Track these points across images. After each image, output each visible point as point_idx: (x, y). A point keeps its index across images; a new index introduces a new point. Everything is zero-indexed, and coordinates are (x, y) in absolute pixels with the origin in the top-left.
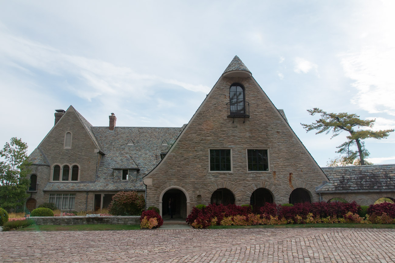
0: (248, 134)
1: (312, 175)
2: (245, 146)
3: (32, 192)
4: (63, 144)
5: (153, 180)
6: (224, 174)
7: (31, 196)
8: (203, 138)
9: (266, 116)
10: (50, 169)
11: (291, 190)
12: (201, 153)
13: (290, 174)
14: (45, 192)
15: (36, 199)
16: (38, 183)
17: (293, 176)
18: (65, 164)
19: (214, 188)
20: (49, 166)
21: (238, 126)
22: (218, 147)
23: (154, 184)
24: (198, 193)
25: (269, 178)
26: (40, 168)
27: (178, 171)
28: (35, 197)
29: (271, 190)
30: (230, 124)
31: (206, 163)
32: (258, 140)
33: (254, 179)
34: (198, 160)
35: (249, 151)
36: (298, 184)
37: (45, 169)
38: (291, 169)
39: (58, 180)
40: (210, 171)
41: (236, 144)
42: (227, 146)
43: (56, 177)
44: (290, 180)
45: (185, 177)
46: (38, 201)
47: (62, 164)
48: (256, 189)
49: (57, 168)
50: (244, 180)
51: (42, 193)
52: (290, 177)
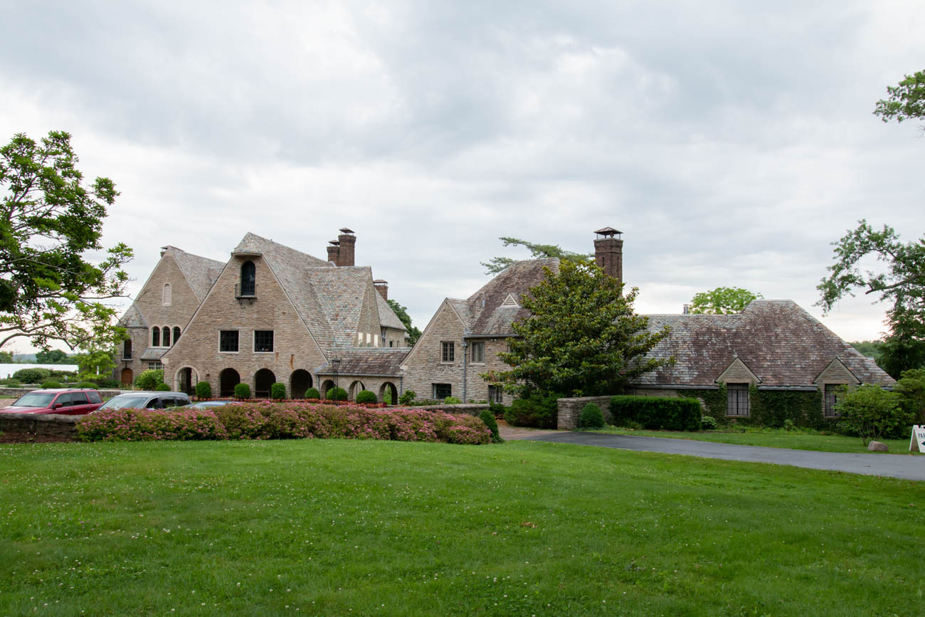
0: (255, 316)
1: (313, 356)
2: (252, 327)
3: (126, 361)
4: (161, 300)
5: (170, 360)
6: (231, 355)
7: (126, 366)
8: (214, 319)
9: (274, 296)
10: (148, 333)
11: (291, 371)
12: (211, 334)
13: (293, 355)
14: (143, 360)
15: (132, 369)
16: (133, 350)
17: (295, 357)
18: (164, 325)
19: (221, 368)
20: (146, 328)
21: (247, 307)
22: (227, 328)
23: (170, 363)
24: (207, 372)
25: (272, 359)
26: (134, 331)
27: (191, 351)
28: (132, 366)
29: (273, 370)
30: (239, 306)
31: (216, 344)
32: (265, 322)
33: (257, 360)
34: (208, 341)
35: (257, 332)
36: (299, 365)
37: (140, 331)
38: (293, 351)
39: (159, 345)
40: (219, 352)
41: (244, 325)
42: (235, 327)
43: (156, 343)
44: (292, 362)
45: (196, 357)
46: (134, 371)
47: (162, 324)
48: (258, 369)
49: (156, 330)
50: (248, 360)
51: (140, 362)
52: (292, 358)
